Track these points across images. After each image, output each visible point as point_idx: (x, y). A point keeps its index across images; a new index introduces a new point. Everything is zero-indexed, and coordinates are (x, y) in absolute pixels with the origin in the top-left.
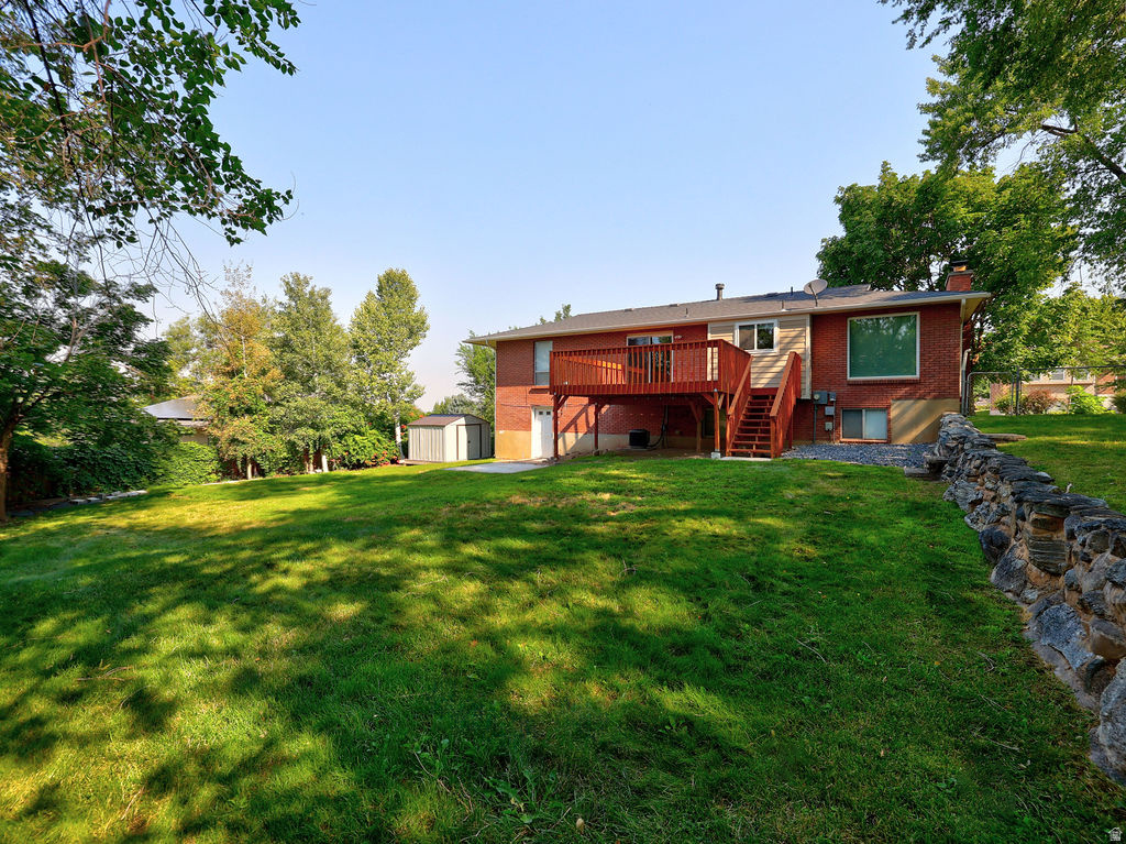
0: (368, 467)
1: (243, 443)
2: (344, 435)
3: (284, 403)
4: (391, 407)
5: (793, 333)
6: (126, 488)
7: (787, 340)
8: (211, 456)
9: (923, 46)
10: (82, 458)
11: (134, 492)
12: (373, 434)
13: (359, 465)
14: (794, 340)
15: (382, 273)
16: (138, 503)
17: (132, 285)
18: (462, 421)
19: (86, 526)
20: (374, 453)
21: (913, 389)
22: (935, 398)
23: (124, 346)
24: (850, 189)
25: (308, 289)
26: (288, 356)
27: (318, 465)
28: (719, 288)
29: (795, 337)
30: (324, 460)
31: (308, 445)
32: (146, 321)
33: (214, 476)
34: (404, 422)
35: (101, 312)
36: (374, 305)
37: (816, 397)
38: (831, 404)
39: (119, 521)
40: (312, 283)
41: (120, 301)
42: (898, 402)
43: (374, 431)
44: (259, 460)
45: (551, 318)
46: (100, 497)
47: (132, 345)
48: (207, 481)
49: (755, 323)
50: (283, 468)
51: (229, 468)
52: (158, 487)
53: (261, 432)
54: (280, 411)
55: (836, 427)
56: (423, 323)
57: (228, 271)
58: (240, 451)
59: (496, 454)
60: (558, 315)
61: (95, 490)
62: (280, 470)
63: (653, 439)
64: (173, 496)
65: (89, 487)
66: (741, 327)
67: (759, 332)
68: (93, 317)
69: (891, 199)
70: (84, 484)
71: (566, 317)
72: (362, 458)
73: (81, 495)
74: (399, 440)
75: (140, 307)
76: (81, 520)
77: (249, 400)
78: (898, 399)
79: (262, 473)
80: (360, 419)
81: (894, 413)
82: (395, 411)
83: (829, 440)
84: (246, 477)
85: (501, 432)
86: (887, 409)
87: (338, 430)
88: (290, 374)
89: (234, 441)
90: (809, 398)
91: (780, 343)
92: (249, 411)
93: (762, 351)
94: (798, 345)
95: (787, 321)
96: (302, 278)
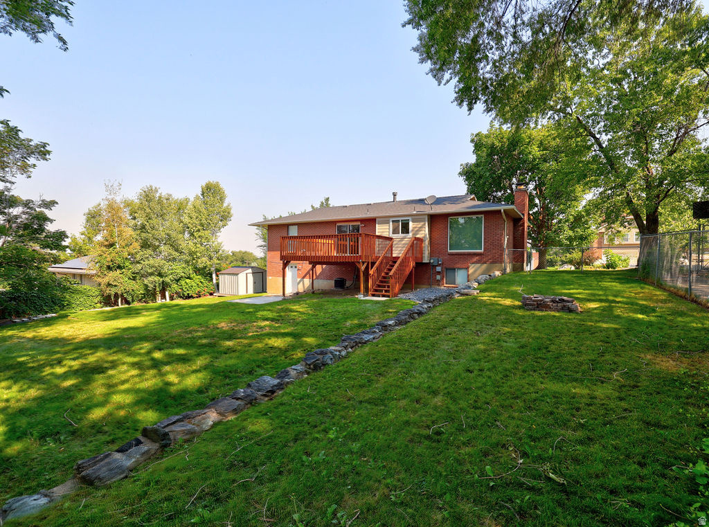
0: (193, 298)
1: (115, 286)
2: (180, 279)
3: (142, 262)
4: (208, 263)
5: (420, 225)
6: (46, 313)
7: (416, 229)
8: (97, 293)
9: (445, 84)
10: (19, 297)
11: (49, 315)
12: (198, 278)
13: (189, 297)
14: (420, 229)
15: (204, 184)
16: (48, 322)
17: (43, 201)
18: (250, 271)
19: (11, 337)
20: (198, 289)
21: (480, 258)
22: (491, 263)
23: (39, 234)
24: (477, 135)
25: (158, 195)
26: (144, 235)
27: (164, 297)
28: (395, 195)
29: (421, 227)
30: (167, 294)
31: (155, 286)
32: (51, 221)
33: (99, 305)
34: (218, 271)
35: (24, 216)
36: (199, 202)
37: (432, 261)
38: (439, 265)
39: (29, 334)
40: (160, 191)
41: (35, 211)
42: (473, 265)
43: (198, 277)
44: (125, 295)
45: (317, 205)
46: (30, 318)
47: (44, 234)
48: (95, 307)
49: (400, 219)
50: (142, 299)
51: (107, 301)
52: (63, 312)
53: (127, 279)
54: (139, 266)
55: (442, 279)
56: (229, 213)
57: (107, 186)
58: (113, 291)
59: (267, 291)
60: (322, 203)
61: (28, 314)
62: (140, 301)
63: (348, 284)
64: (69, 318)
65: (24, 312)
66: (393, 221)
67: (402, 224)
68: (19, 221)
69: (493, 143)
70: (21, 311)
71: (327, 204)
72: (191, 293)
73: (19, 317)
74: (214, 281)
75: (47, 212)
76: (10, 333)
77: (119, 261)
78: (473, 263)
79: (128, 303)
80: (190, 270)
81: (471, 271)
82: (211, 265)
83: (439, 285)
84: (118, 305)
85: (270, 278)
86: (467, 268)
87: (175, 277)
88: (145, 245)
89: (109, 285)
90: (428, 262)
91: (412, 230)
92: (119, 267)
93: (404, 235)
94: (421, 232)
95: (417, 218)
96: (154, 188)
